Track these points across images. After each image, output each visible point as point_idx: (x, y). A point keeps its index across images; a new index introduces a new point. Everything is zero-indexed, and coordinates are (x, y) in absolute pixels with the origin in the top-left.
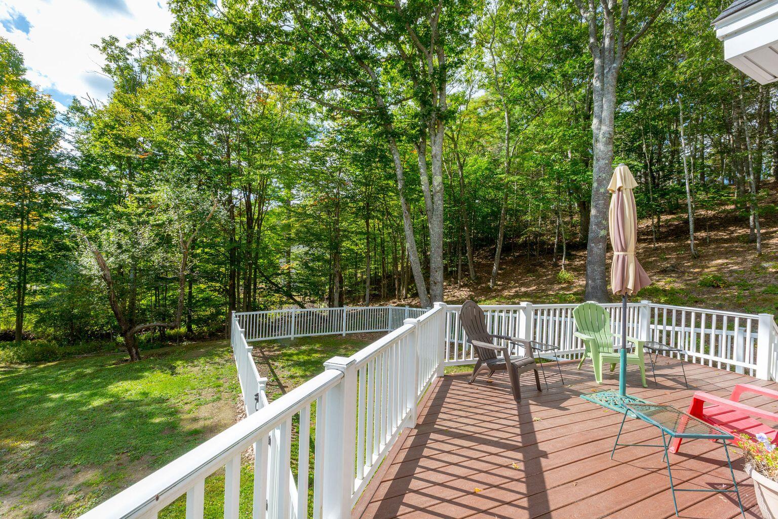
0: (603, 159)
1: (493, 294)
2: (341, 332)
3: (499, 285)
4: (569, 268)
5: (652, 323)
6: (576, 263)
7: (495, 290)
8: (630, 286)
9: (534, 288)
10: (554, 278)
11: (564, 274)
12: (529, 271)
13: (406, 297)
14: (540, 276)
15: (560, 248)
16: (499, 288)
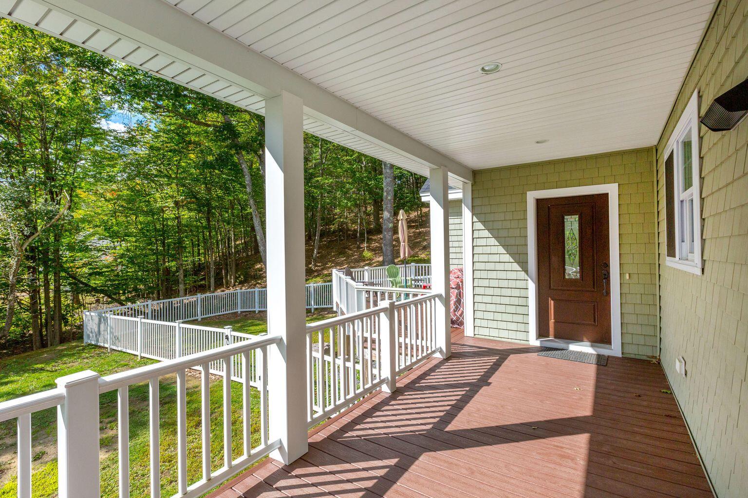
0: (389, 178)
1: (316, 274)
2: (196, 318)
3: (319, 266)
4: (370, 249)
5: (416, 276)
6: (373, 245)
7: (316, 271)
8: (407, 256)
9: (346, 266)
10: (360, 257)
11: (367, 254)
12: (340, 253)
13: (235, 285)
14: (348, 257)
15: (362, 234)
16: (319, 268)
